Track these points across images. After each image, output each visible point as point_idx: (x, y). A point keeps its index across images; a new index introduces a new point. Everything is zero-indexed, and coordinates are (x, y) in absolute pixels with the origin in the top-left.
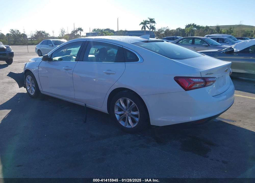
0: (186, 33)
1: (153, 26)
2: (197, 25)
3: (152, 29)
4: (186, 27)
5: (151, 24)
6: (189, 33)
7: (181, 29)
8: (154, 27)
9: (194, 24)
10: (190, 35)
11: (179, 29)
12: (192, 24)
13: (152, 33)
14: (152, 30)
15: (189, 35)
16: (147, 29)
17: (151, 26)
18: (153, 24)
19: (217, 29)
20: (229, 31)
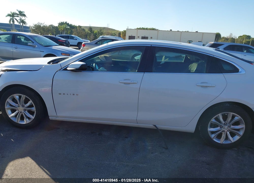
0: (60, 31)
1: (23, 20)
2: (70, 24)
3: (22, 23)
4: (59, 25)
5: (21, 17)
6: (64, 31)
7: (54, 26)
8: (25, 21)
9: (66, 22)
10: (65, 33)
11: (51, 25)
12: (64, 22)
13: (23, 27)
14: (23, 25)
15: (63, 33)
16: (16, 23)
17: (20, 19)
18: (23, 18)
19: (90, 29)
20: (100, 32)
